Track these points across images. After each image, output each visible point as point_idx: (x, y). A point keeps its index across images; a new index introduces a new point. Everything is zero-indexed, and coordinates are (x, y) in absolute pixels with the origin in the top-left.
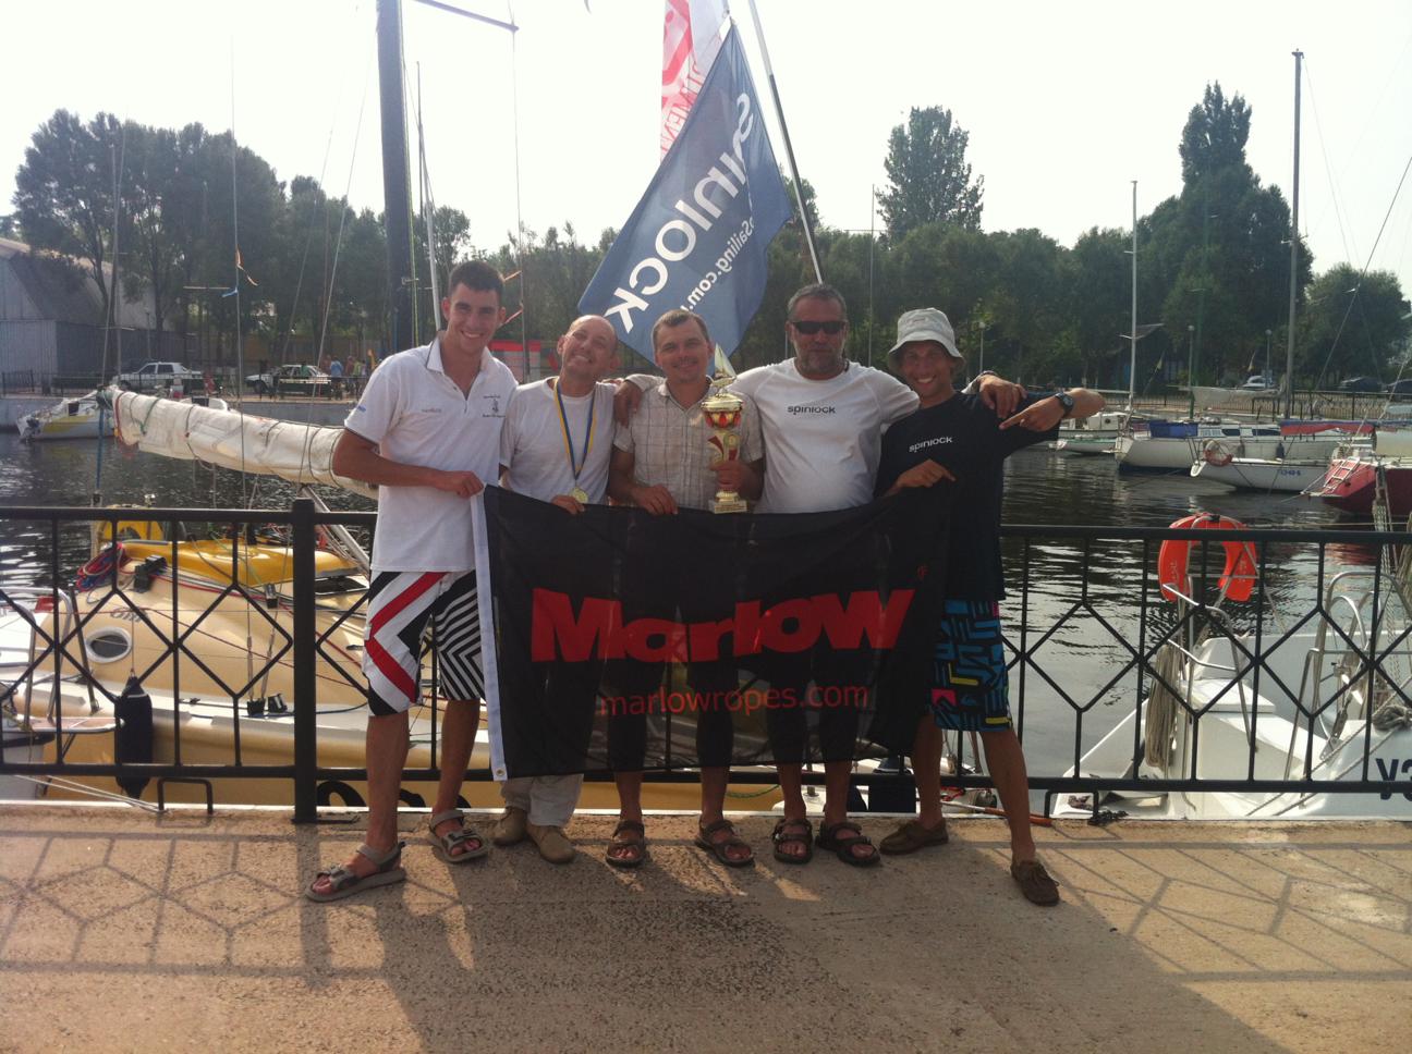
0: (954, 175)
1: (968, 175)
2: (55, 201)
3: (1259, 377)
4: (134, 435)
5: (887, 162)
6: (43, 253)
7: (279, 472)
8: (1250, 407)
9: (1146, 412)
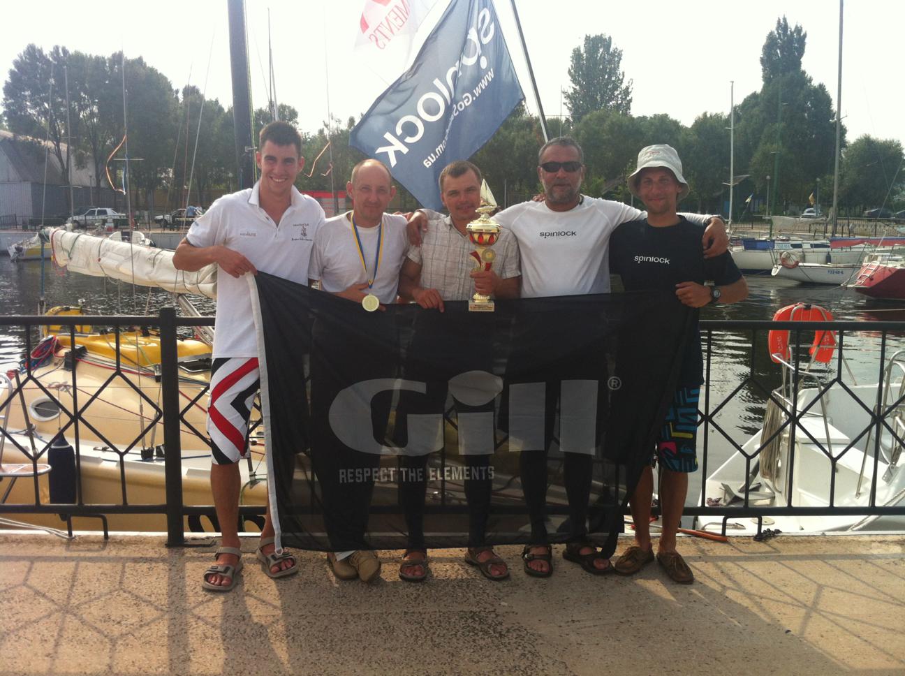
0: (613, 79)
1: (622, 79)
2: (28, 103)
3: (812, 209)
4: (65, 260)
5: (569, 71)
6: (22, 138)
7: (162, 286)
8: (808, 228)
9: (741, 232)
